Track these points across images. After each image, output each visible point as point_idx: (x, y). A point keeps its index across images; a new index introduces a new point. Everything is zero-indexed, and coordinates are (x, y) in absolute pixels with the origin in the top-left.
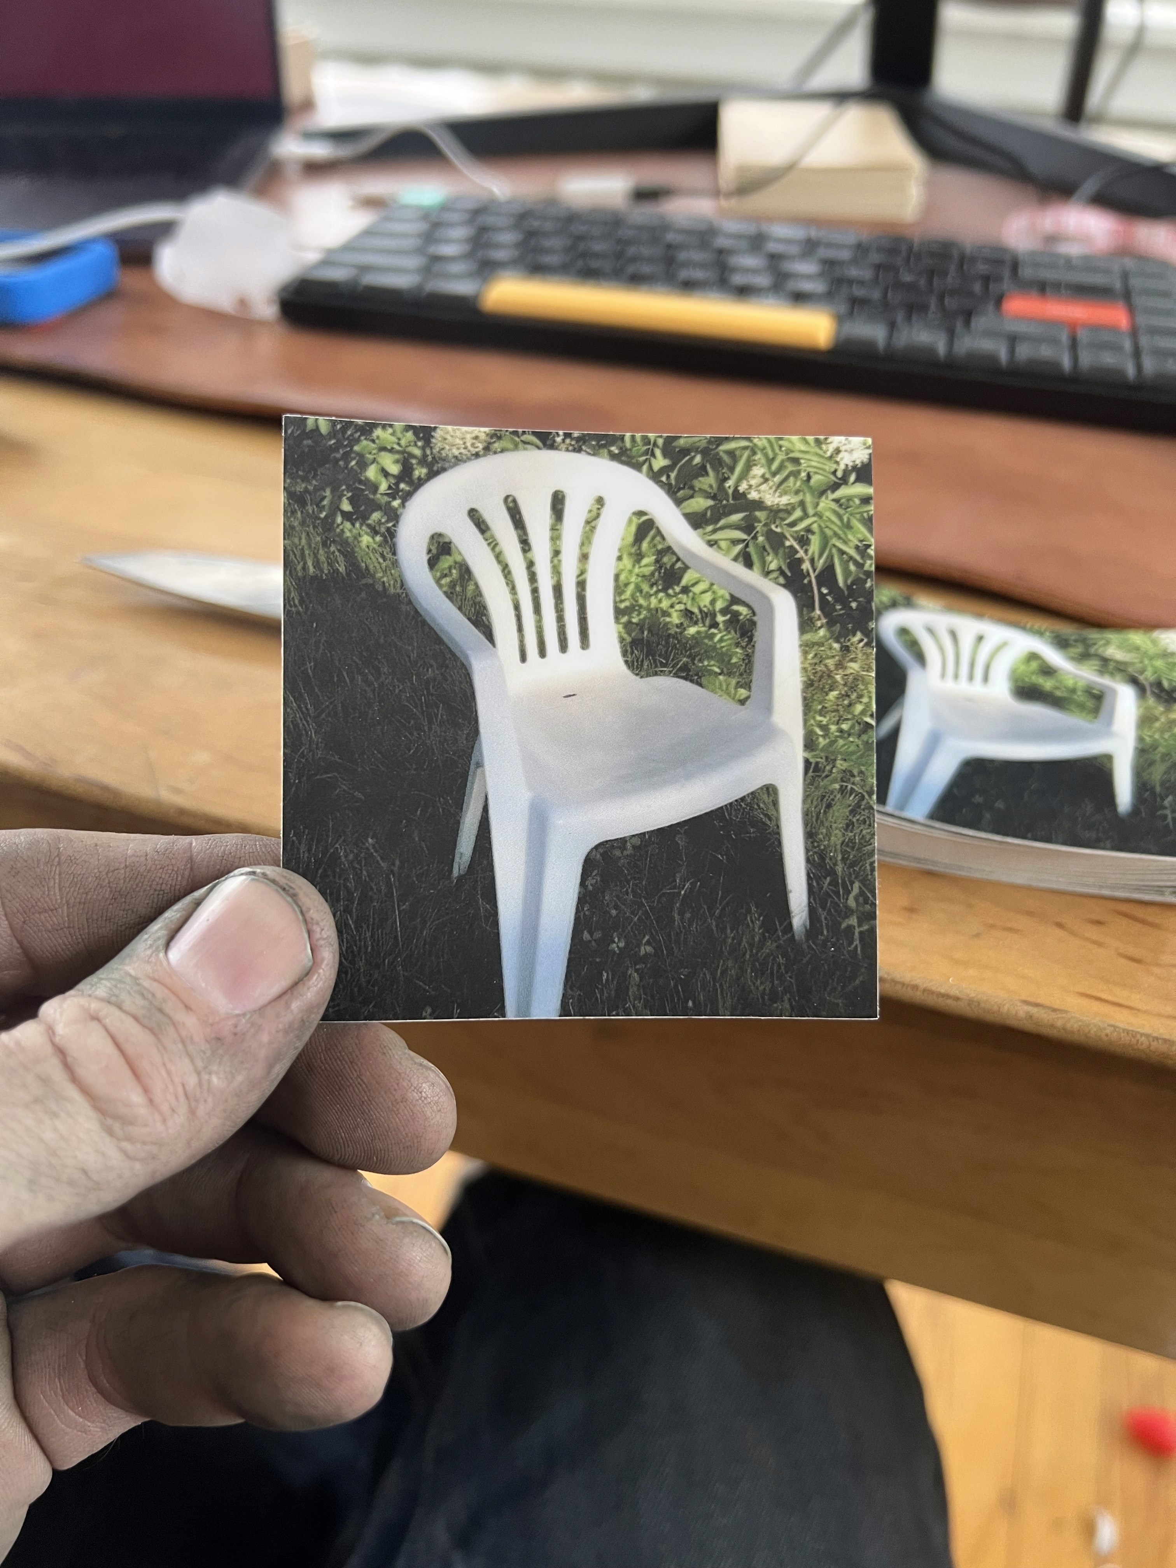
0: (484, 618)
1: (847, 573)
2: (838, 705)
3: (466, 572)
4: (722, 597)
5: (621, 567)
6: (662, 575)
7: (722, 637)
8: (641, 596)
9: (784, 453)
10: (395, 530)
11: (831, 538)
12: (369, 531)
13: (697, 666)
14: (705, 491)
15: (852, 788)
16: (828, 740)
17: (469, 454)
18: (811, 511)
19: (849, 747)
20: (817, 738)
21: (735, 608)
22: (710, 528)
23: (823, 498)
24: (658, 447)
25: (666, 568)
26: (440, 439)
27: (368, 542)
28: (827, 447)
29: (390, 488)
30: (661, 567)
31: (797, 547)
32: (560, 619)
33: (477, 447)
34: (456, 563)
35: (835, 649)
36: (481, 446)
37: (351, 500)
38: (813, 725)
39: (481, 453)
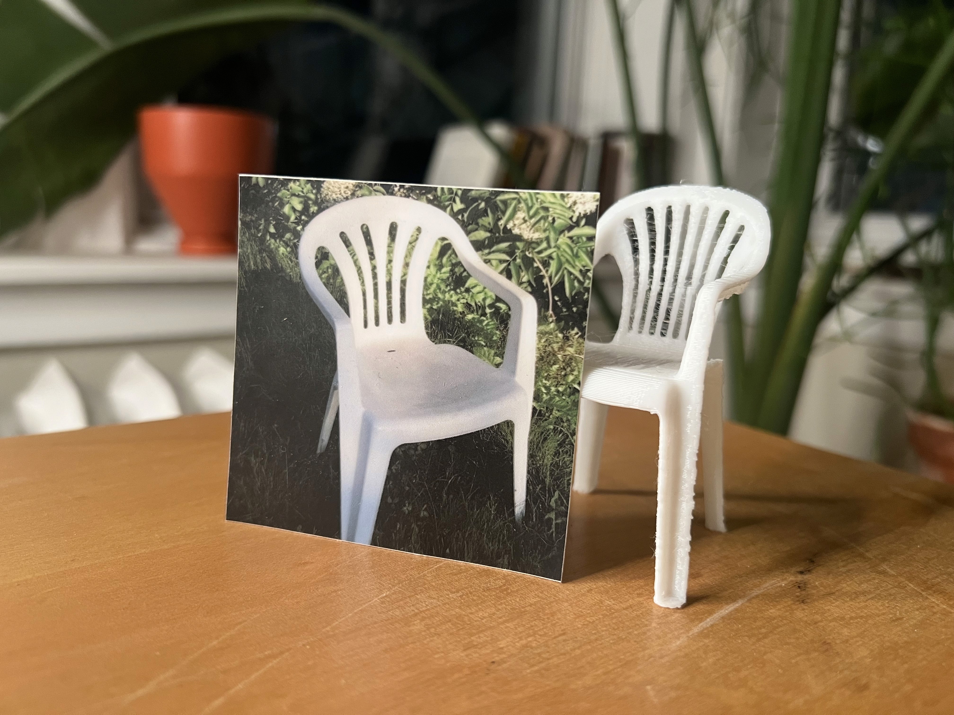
0: (345, 299)
1: (572, 287)
2: (557, 374)
3: (336, 271)
4: (491, 297)
5: (429, 273)
6: (454, 279)
7: (489, 322)
8: (440, 292)
9: (539, 203)
10: (298, 244)
11: (564, 263)
12: (284, 244)
13: (472, 340)
14: (485, 226)
15: (561, 429)
16: (549, 397)
17: (342, 197)
18: (553, 244)
19: (562, 403)
20: (542, 395)
21: (498, 304)
22: (487, 251)
23: (562, 236)
24: (458, 196)
25: (456, 276)
26: (326, 188)
27: (283, 251)
28: (568, 200)
29: (296, 218)
30: (453, 274)
31: (541, 267)
32: (389, 303)
33: (347, 194)
34: (331, 265)
35: (559, 338)
36: (349, 193)
37: (275, 227)
38: (540, 386)
39: (349, 197)
